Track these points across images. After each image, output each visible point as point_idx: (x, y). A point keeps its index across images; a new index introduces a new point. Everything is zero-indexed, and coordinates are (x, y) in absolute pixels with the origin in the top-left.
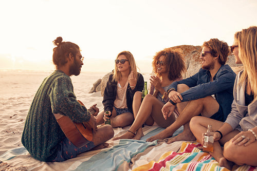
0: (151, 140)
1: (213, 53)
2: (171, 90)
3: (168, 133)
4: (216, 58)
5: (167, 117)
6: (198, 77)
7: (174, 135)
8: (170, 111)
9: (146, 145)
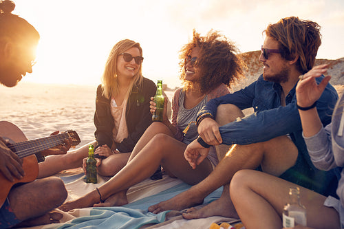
0: (156, 209)
1: (285, 52)
2: (204, 117)
3: (193, 198)
4: (291, 63)
5: (196, 166)
6: (256, 92)
7: (206, 200)
8: (200, 155)
9: (139, 221)
